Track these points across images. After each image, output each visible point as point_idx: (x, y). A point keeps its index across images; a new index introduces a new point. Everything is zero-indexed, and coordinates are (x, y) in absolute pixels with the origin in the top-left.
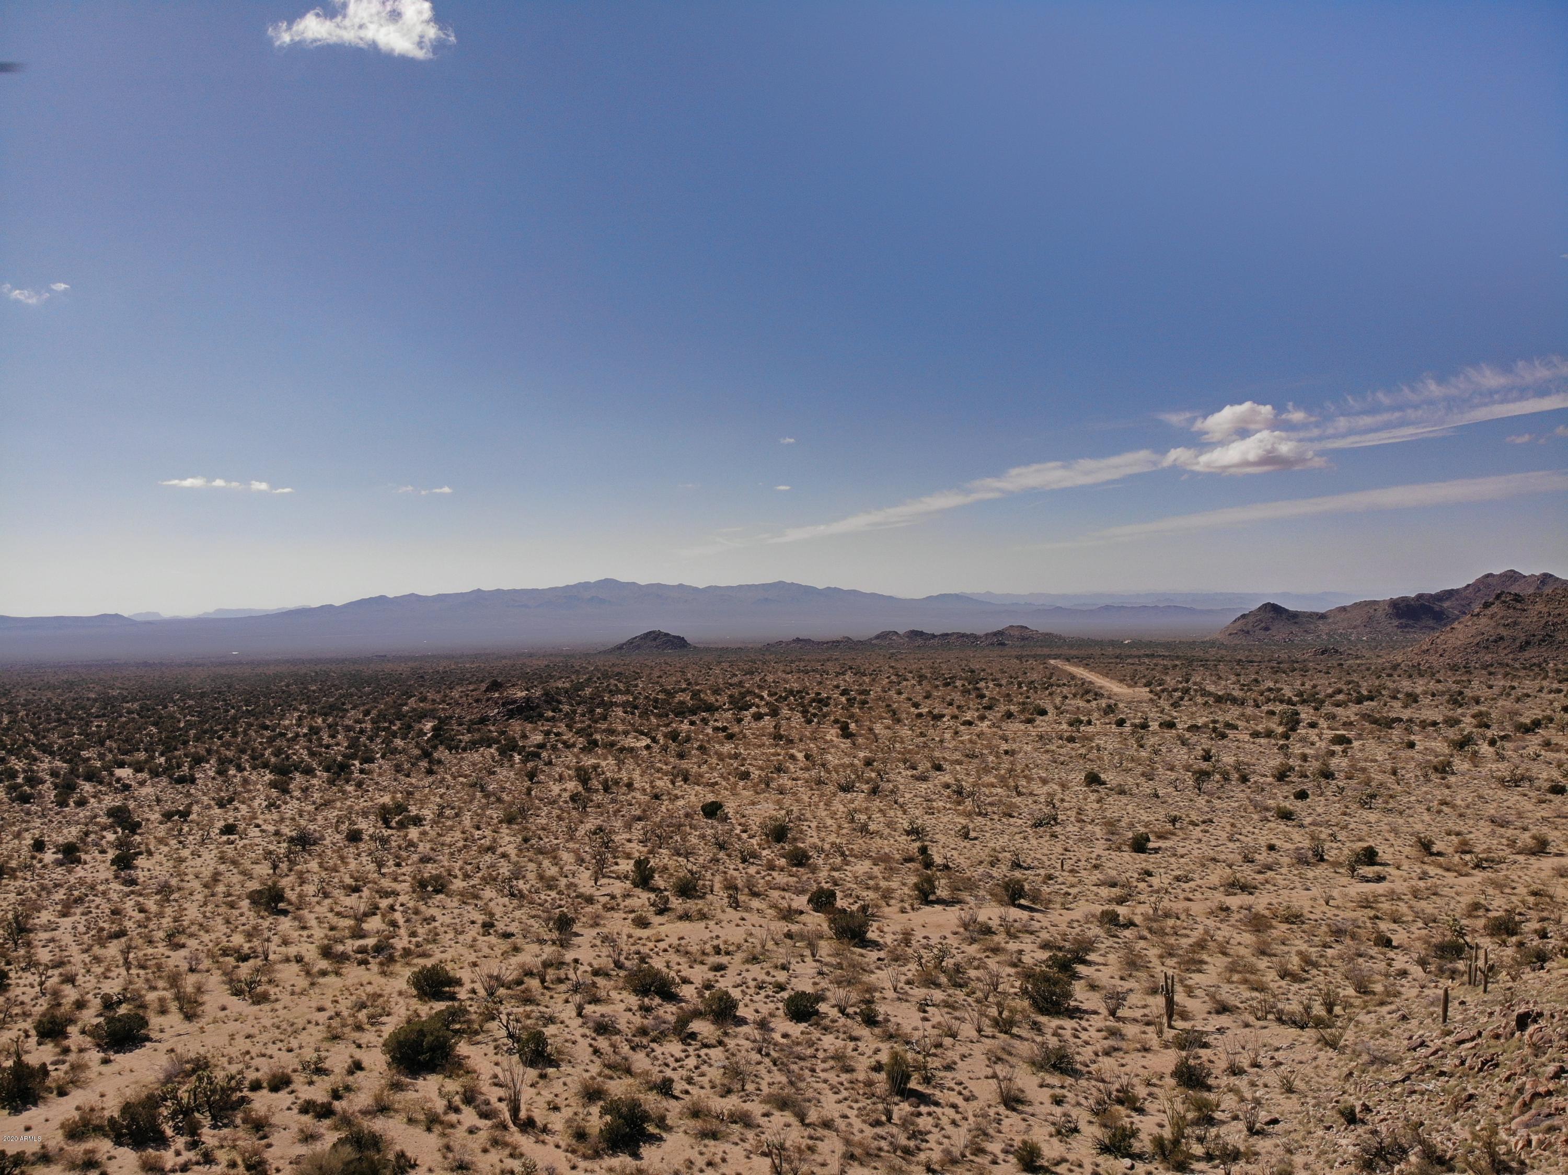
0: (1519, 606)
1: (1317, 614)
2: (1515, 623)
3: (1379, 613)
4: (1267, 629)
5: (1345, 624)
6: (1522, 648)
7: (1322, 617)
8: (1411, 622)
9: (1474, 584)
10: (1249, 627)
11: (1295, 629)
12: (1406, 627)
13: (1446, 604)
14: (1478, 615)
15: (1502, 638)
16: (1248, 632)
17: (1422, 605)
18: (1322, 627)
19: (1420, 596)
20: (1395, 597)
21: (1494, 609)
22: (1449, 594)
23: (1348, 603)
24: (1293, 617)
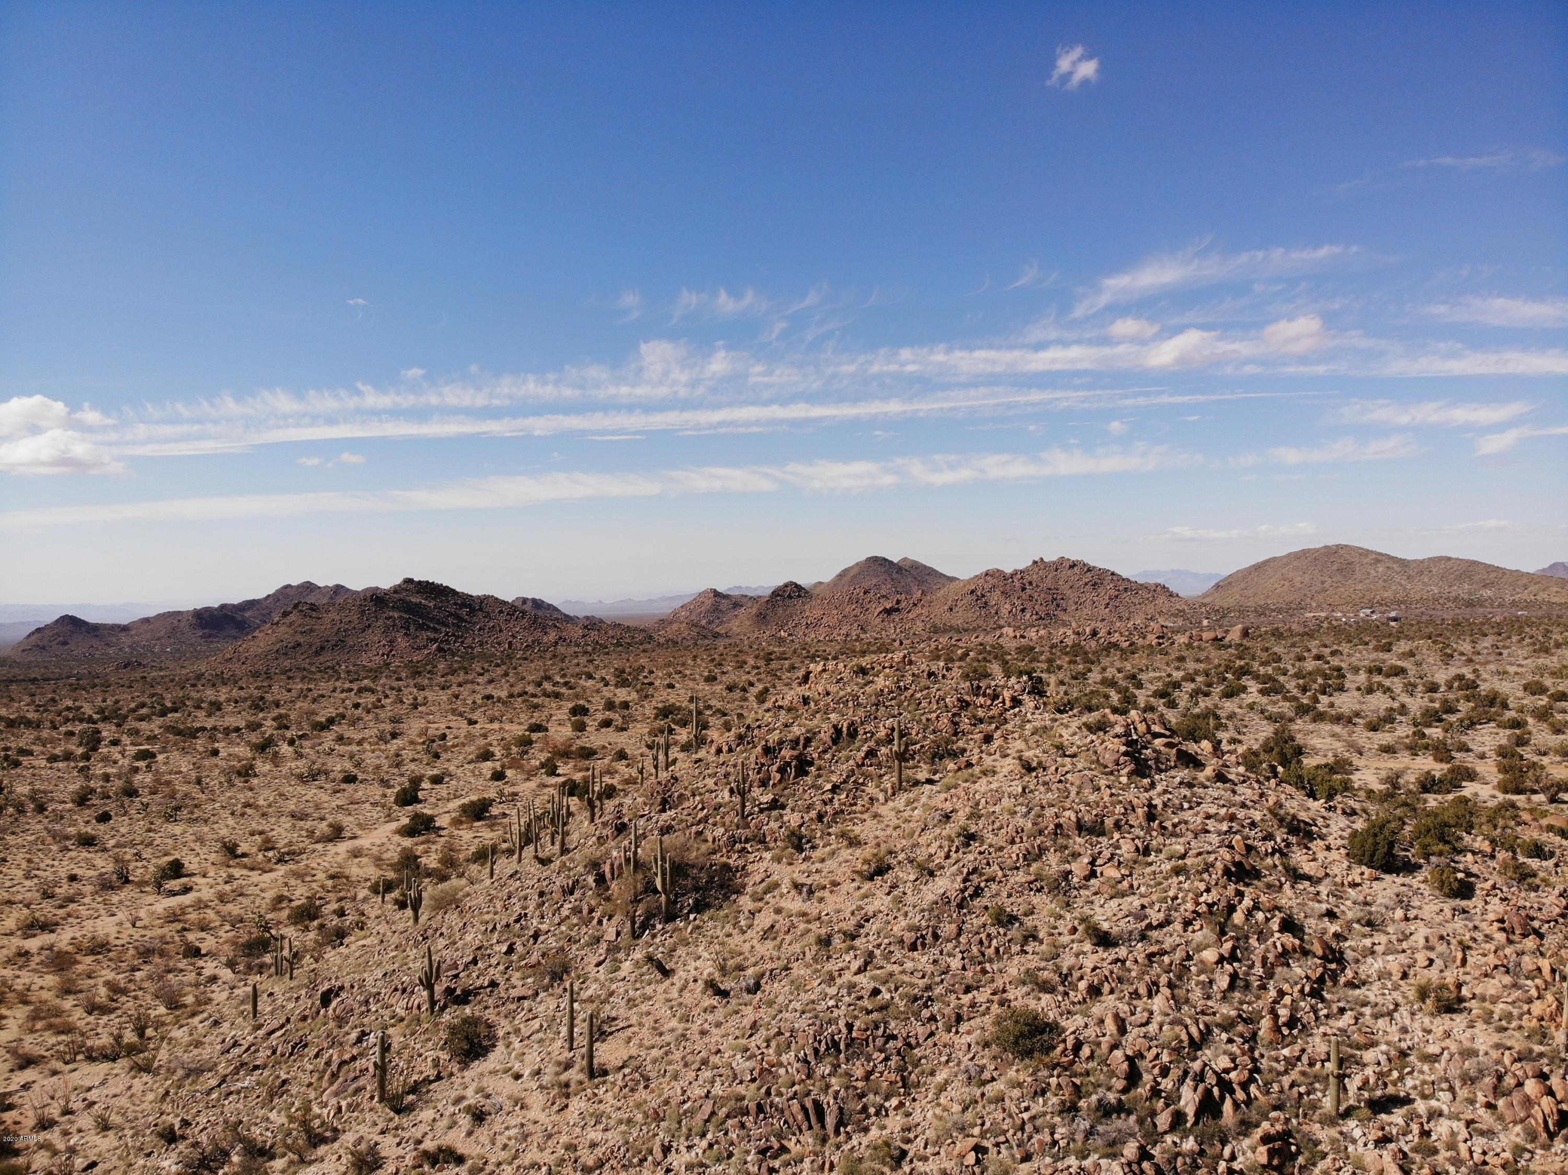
0: (314, 614)
1: (119, 626)
2: (311, 630)
3: (183, 624)
4: (65, 643)
5: (149, 636)
6: (317, 653)
7: (124, 629)
8: (214, 632)
9: (274, 595)
10: (45, 642)
11: (95, 643)
12: (210, 636)
13: (247, 614)
14: (277, 623)
15: (299, 645)
16: (44, 648)
17: (226, 616)
18: (125, 639)
19: (223, 607)
20: (199, 607)
21: (292, 618)
22: (250, 604)
23: (152, 613)
24: (94, 630)
